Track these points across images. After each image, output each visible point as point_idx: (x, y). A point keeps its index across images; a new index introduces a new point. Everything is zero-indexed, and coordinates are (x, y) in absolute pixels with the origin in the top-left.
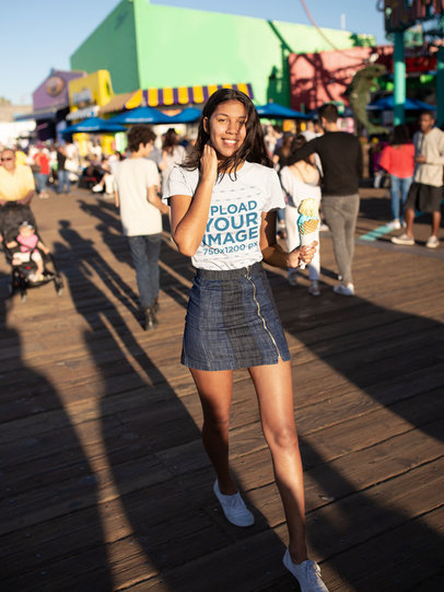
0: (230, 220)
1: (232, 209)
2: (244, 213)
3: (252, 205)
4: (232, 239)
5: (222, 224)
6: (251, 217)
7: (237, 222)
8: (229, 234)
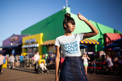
0: (71, 46)
1: (71, 44)
2: (74, 44)
3: (76, 42)
4: (72, 51)
5: (69, 47)
6: (76, 45)
7: (73, 47)
8: (71, 50)
